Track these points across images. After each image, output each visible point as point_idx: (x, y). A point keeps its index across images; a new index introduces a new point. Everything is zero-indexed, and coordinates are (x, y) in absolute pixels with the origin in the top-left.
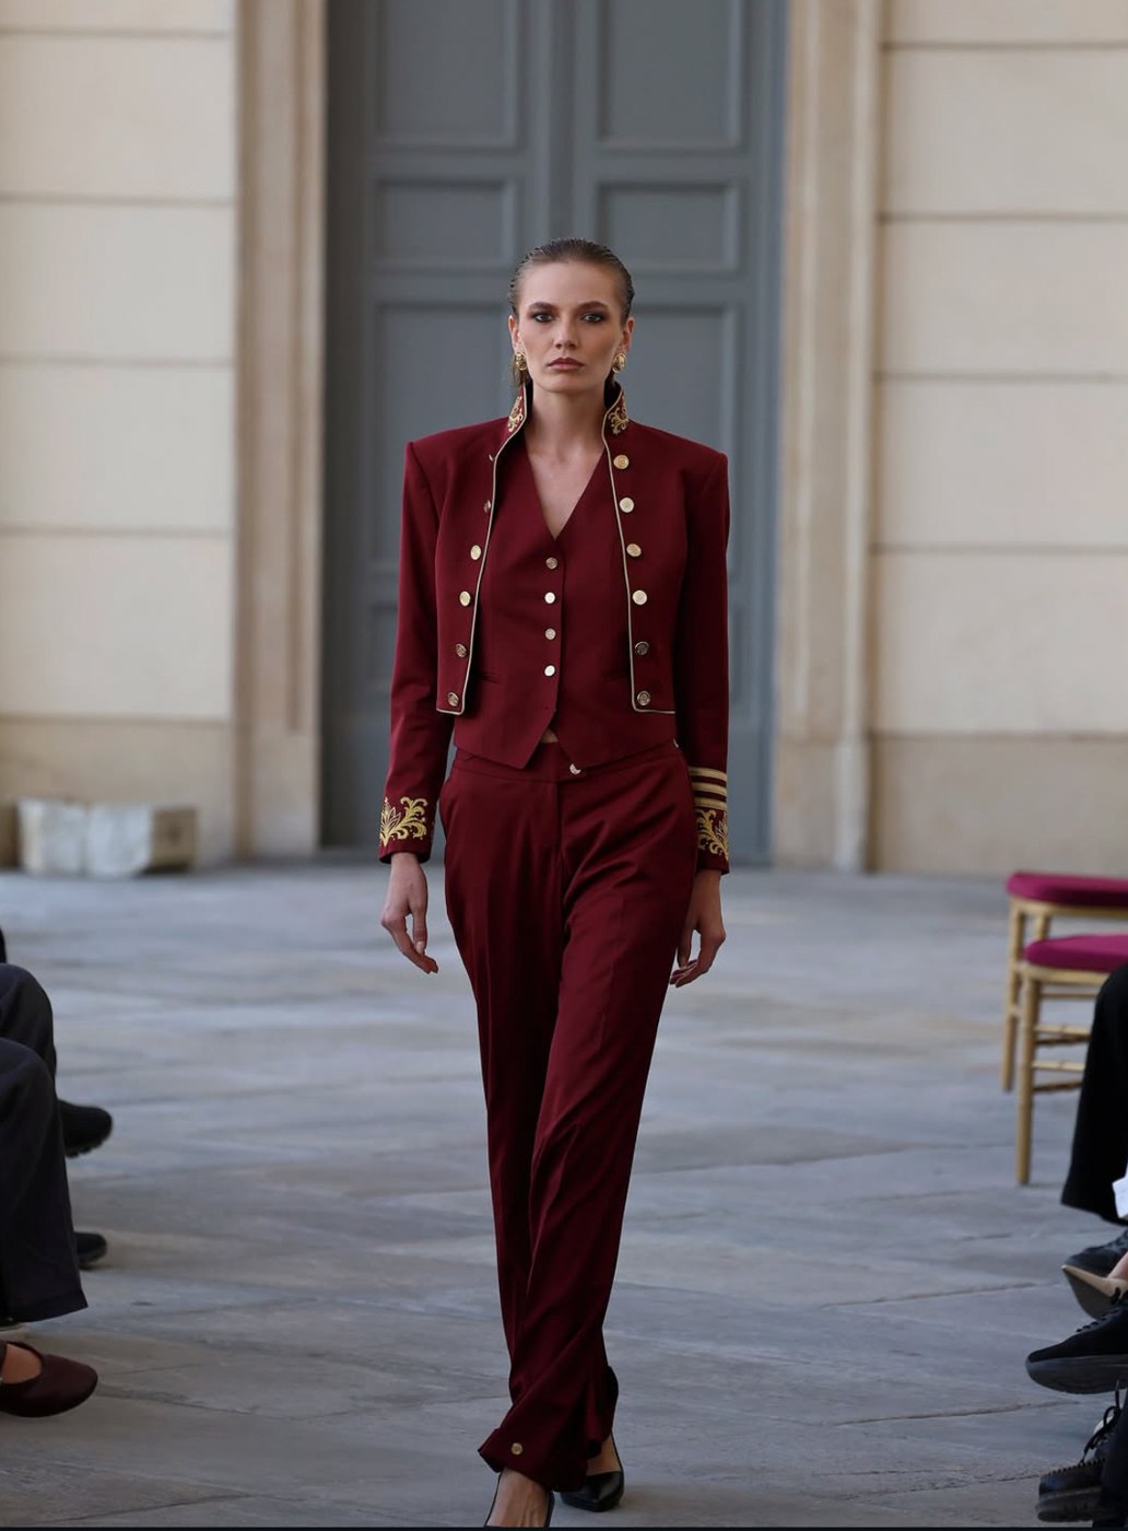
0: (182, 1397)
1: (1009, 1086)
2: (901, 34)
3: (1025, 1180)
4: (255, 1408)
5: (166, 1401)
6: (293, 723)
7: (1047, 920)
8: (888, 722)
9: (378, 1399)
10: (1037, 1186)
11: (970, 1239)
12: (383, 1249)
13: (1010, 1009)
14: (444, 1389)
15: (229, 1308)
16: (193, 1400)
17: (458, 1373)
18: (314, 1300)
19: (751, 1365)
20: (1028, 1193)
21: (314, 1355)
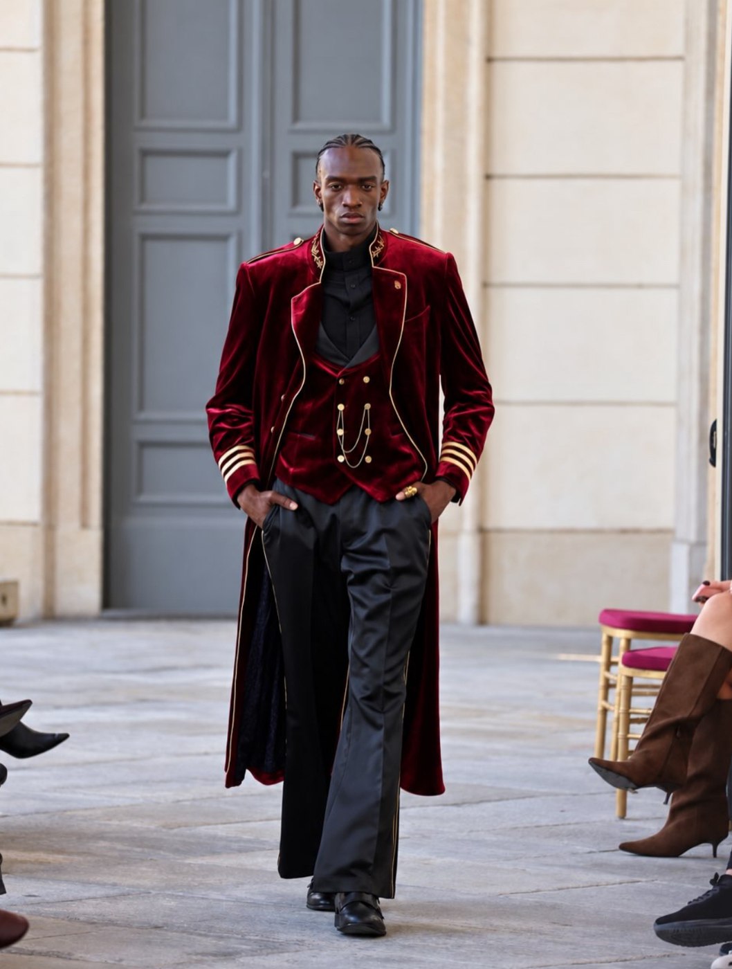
0: (69, 954)
2: (500, 52)
3: (623, 816)
4: (121, 960)
5: (58, 957)
6: (85, 525)
7: (629, 641)
8: (491, 523)
9: (203, 954)
10: (629, 819)
11: (592, 852)
12: (191, 861)
13: (601, 703)
14: (248, 947)
15: (89, 898)
16: (78, 955)
17: (256, 938)
18: (148, 893)
20: (626, 823)
21: (156, 927)
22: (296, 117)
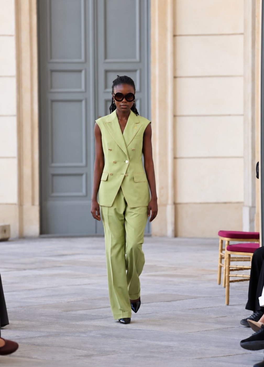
1: (220, 284)
2: (178, 33)
3: (228, 304)
6: (33, 204)
7: (229, 242)
8: (179, 200)
9: (80, 356)
10: (230, 305)
11: (217, 317)
13: (220, 264)
14: (96, 353)
15: (39, 337)
17: (98, 350)
18: (60, 334)
19: (170, 346)
20: (229, 307)
21: (62, 347)
22: (106, 58)
